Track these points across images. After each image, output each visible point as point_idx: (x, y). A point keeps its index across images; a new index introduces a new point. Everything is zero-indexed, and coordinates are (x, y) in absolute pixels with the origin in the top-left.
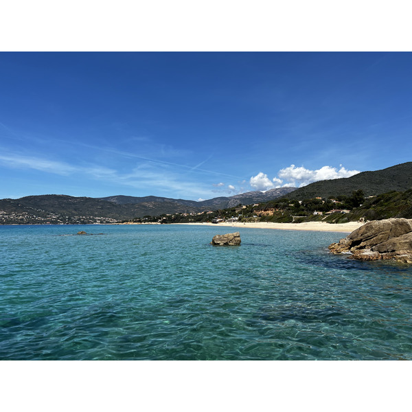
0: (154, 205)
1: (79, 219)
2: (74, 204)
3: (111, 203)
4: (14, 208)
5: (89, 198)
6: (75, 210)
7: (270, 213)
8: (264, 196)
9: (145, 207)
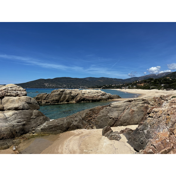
0: (103, 81)
1: (74, 87)
2: (72, 81)
3: (86, 80)
4: (51, 82)
5: (78, 78)
6: (73, 83)
7: (142, 85)
8: (156, 76)
9: (99, 82)
